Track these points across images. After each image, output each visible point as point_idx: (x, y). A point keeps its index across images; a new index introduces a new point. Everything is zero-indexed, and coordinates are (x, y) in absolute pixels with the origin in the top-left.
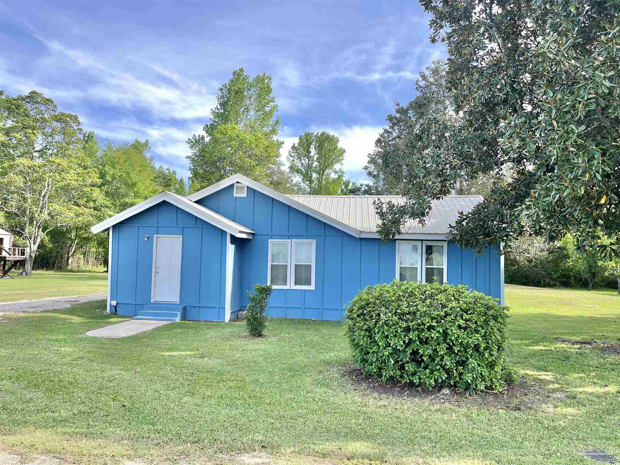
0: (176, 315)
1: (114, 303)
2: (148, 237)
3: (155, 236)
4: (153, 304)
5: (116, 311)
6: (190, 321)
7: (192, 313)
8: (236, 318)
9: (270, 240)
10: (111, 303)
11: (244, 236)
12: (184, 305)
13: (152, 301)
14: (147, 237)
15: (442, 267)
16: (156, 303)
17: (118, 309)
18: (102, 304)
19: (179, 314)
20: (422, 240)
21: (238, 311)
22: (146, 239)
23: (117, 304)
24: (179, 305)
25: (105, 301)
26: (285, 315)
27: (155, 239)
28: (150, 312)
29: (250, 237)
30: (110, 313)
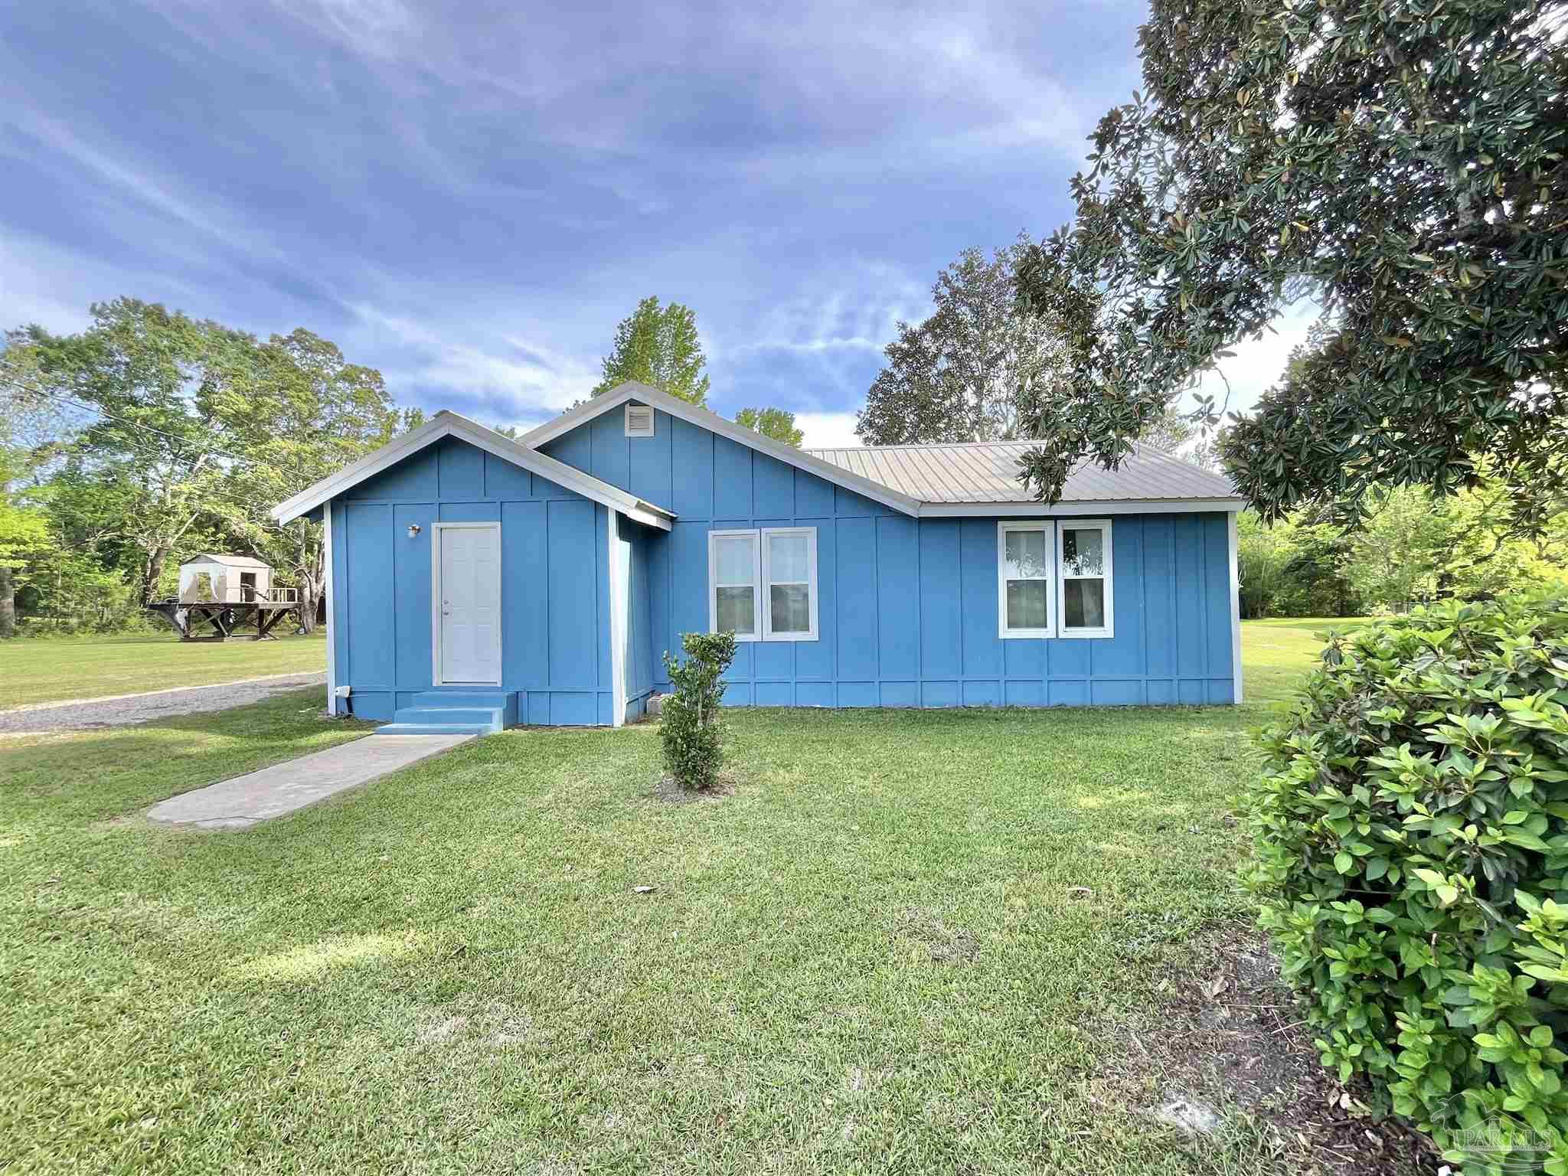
0: (488, 717)
1: (344, 691)
2: (419, 530)
3: (434, 525)
4: (437, 689)
5: (350, 709)
6: (528, 727)
7: (535, 710)
8: (641, 714)
9: (711, 533)
10: (337, 691)
11: (651, 521)
12: (512, 691)
13: (436, 682)
14: (414, 528)
15: (1100, 577)
16: (447, 688)
17: (355, 707)
18: (316, 697)
19: (498, 713)
20: (1056, 518)
21: (646, 696)
22: (412, 534)
23: (351, 693)
24: (502, 689)
25: (324, 687)
26: (753, 700)
27: (435, 533)
28: (422, 713)
29: (665, 526)
30: (337, 715)
